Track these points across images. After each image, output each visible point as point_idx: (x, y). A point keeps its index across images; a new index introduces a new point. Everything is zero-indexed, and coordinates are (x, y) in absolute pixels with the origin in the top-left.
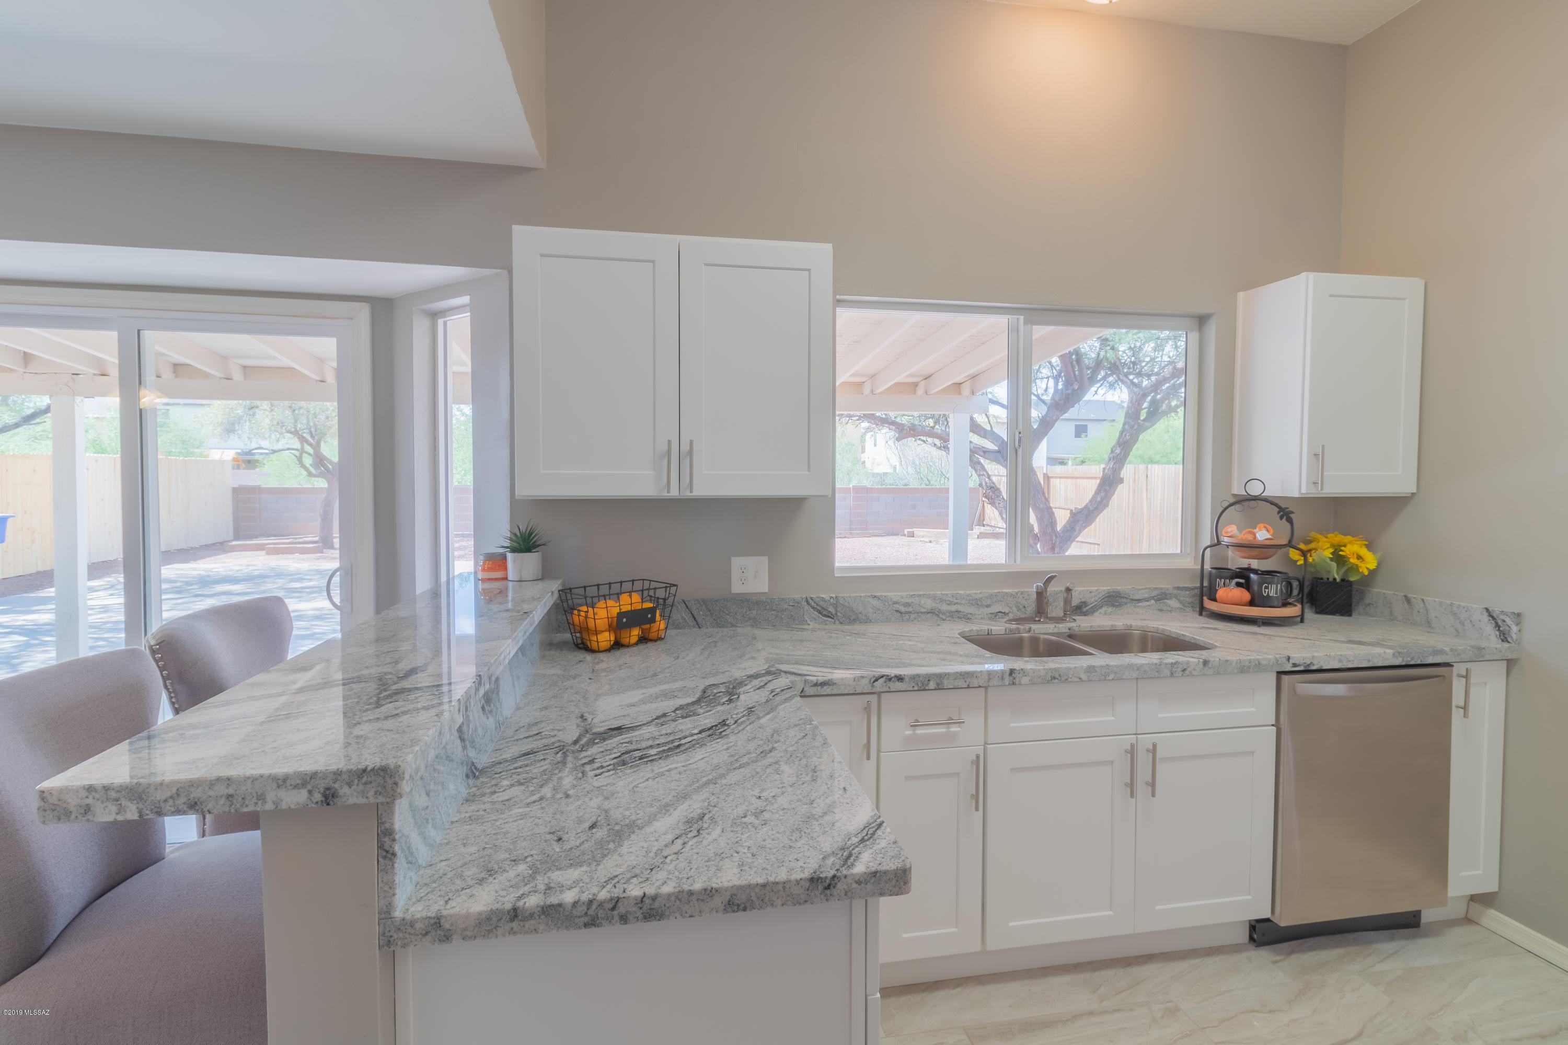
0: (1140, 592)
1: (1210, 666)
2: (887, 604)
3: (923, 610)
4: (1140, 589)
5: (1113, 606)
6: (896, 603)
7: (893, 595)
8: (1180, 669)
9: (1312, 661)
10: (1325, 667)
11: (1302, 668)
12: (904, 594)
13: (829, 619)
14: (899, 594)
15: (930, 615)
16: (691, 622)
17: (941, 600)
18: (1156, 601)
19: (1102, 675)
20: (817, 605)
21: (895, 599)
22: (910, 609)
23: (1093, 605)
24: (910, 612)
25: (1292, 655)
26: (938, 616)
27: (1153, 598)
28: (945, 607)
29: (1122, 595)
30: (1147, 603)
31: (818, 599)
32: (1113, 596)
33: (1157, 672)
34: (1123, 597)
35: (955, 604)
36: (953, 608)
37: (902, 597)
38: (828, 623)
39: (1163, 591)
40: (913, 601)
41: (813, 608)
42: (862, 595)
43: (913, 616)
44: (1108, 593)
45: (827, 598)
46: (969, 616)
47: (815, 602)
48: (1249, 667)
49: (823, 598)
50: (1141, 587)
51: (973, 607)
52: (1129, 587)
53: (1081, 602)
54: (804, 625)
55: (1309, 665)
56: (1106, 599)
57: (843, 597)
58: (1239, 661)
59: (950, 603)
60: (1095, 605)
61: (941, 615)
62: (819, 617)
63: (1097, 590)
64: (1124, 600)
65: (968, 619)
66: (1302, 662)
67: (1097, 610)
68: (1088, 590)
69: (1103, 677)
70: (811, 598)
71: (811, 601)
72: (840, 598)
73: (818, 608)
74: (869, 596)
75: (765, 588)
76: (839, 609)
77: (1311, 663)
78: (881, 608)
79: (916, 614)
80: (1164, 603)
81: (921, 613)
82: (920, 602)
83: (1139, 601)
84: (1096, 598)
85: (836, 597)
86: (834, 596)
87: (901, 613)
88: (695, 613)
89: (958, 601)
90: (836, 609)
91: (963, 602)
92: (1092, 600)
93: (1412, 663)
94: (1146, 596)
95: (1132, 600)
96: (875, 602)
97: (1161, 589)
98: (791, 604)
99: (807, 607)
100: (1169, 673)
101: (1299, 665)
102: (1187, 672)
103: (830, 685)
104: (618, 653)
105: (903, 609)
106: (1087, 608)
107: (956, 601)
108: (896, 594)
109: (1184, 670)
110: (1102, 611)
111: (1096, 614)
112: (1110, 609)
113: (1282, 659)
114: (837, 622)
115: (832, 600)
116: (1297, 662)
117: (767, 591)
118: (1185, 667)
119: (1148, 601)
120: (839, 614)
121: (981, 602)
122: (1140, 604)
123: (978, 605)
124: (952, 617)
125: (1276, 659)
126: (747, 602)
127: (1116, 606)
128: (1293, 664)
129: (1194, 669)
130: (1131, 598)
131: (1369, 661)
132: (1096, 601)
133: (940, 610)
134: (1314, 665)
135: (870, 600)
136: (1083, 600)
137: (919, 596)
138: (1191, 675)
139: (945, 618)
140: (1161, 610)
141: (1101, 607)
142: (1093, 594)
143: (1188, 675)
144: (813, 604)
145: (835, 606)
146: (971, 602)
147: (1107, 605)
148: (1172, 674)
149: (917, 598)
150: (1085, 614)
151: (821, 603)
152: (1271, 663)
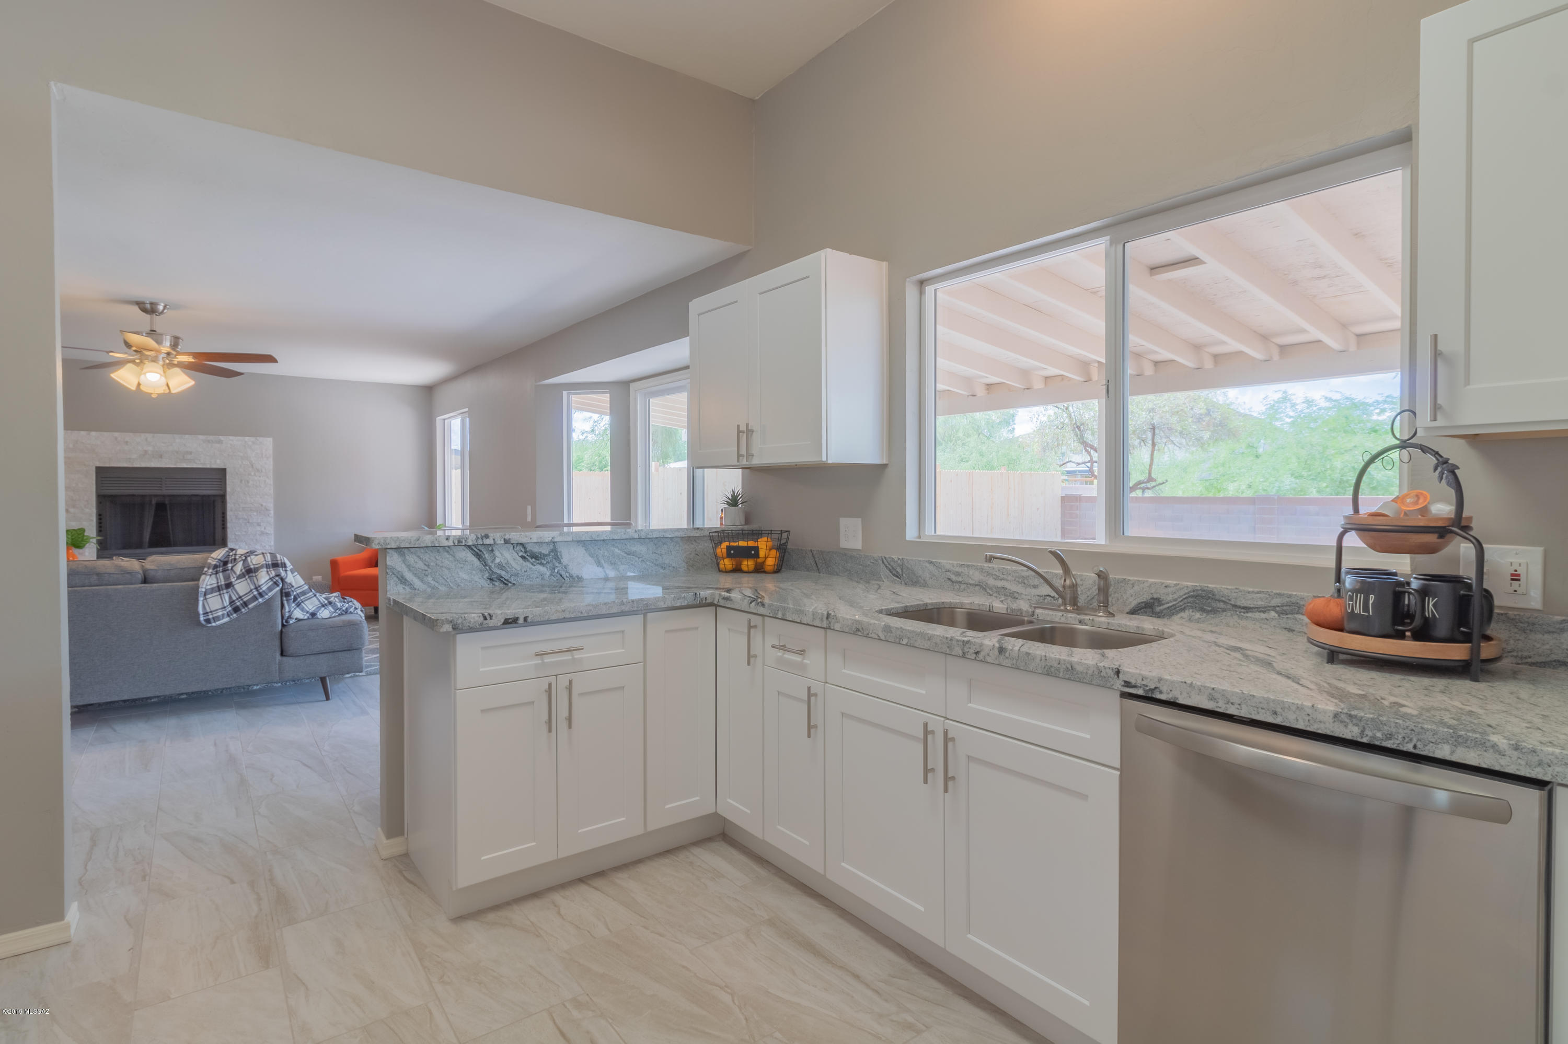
0: (1249, 596)
1: (1007, 655)
2: (941, 571)
3: (972, 582)
4: (1249, 592)
5: (1202, 610)
6: (949, 571)
7: (946, 562)
8: (972, 651)
9: (1158, 685)
10: (1181, 701)
11: (1140, 692)
12: (955, 562)
13: (898, 579)
14: (951, 562)
15: (977, 588)
16: (815, 568)
17: (989, 574)
18: (1279, 613)
19: (897, 638)
20: (889, 564)
21: (948, 567)
22: (960, 579)
23: (1171, 604)
24: (960, 582)
25: (1124, 668)
26: (985, 589)
27: (1274, 608)
28: (991, 582)
29: (1217, 597)
30: (1263, 616)
31: (890, 560)
32: (1202, 597)
33: (948, 647)
34: (1220, 601)
35: (1001, 579)
36: (1000, 584)
37: (953, 566)
38: (896, 582)
39: (1293, 600)
40: (963, 571)
41: (886, 567)
42: (921, 559)
43: (963, 586)
44: (1194, 591)
45: (896, 559)
46: (1015, 594)
47: (887, 562)
48: (1058, 670)
49: (893, 558)
50: (1251, 590)
51: (1020, 586)
52: (1230, 587)
53: (1152, 598)
54: (880, 581)
55: (1152, 690)
56: (1190, 599)
57: (907, 559)
58: (1043, 658)
59: (997, 578)
60: (1174, 605)
61: (988, 590)
62: (890, 575)
63: (1176, 585)
64: (1222, 605)
65: (1014, 598)
66: (1139, 682)
67: (1178, 613)
68: (1162, 584)
69: (897, 640)
70: (885, 557)
71: (885, 561)
72: (905, 560)
73: (890, 567)
74: (926, 562)
75: (859, 546)
76: (904, 570)
77: (1156, 688)
78: (936, 574)
79: (965, 585)
80: (1295, 619)
81: (970, 584)
82: (969, 573)
83: (1247, 609)
84: (1175, 596)
85: (902, 559)
86: (901, 557)
87: (953, 582)
88: (817, 560)
89: (1005, 576)
90: (902, 570)
91: (1010, 578)
92: (1169, 597)
93: (1389, 744)
94: (1260, 603)
95: (1235, 606)
96: (931, 568)
97: (1290, 596)
98: (872, 561)
99: (882, 566)
100: (960, 653)
101: (1135, 687)
102: (981, 656)
103: (730, 600)
104: (736, 575)
105: (954, 577)
106: (1161, 608)
107: (1002, 576)
108: (949, 562)
109: (977, 653)
110: (1185, 614)
111: (1176, 618)
112: (1198, 615)
113: (1108, 670)
114: (903, 582)
115: (899, 561)
116: (1133, 682)
117: (861, 549)
118: (977, 650)
119: (1264, 612)
120: (904, 575)
121: (1028, 581)
122: (1249, 615)
123: (1025, 583)
124: (998, 592)
125: (1098, 667)
126: (848, 555)
127: (1208, 612)
128: (1125, 682)
129: (988, 655)
130: (1233, 603)
131: (1275, 713)
132: (1175, 600)
133: (987, 583)
134: (1161, 692)
135: (927, 565)
136: (1155, 596)
137: (968, 566)
138: (984, 661)
139: (991, 593)
140: (1290, 630)
141: (1183, 610)
142: (1170, 590)
143: (981, 661)
144: (886, 563)
145: (902, 566)
146: (1017, 579)
147: (1192, 607)
148: (964, 653)
149: (966, 569)
150: (1159, 615)
151: (892, 563)
152: (1090, 672)
